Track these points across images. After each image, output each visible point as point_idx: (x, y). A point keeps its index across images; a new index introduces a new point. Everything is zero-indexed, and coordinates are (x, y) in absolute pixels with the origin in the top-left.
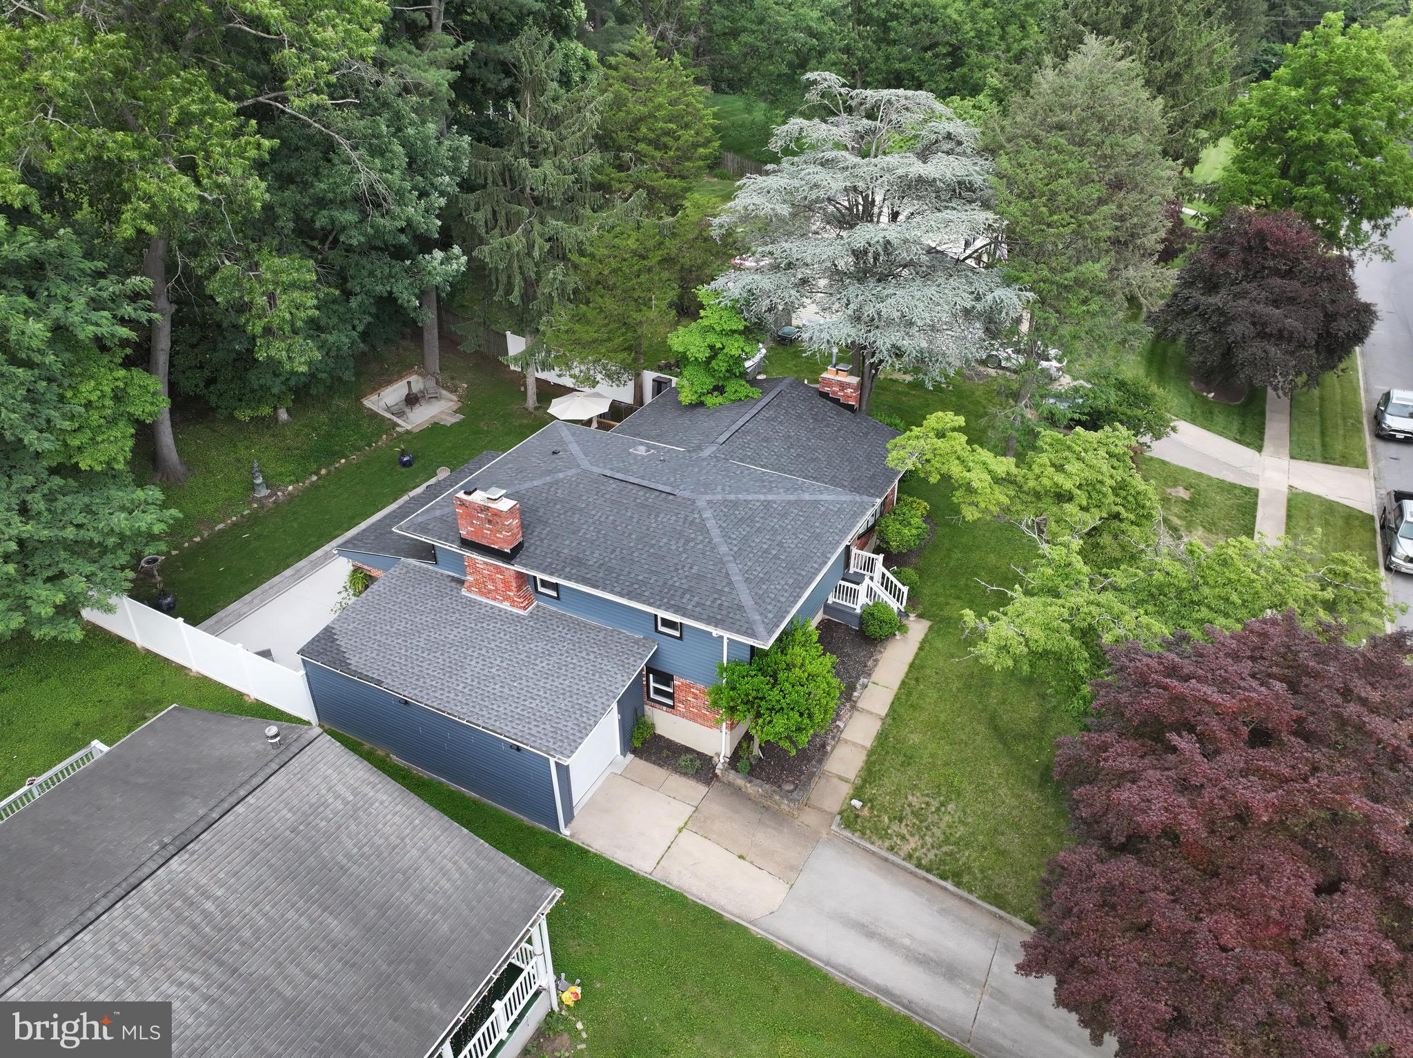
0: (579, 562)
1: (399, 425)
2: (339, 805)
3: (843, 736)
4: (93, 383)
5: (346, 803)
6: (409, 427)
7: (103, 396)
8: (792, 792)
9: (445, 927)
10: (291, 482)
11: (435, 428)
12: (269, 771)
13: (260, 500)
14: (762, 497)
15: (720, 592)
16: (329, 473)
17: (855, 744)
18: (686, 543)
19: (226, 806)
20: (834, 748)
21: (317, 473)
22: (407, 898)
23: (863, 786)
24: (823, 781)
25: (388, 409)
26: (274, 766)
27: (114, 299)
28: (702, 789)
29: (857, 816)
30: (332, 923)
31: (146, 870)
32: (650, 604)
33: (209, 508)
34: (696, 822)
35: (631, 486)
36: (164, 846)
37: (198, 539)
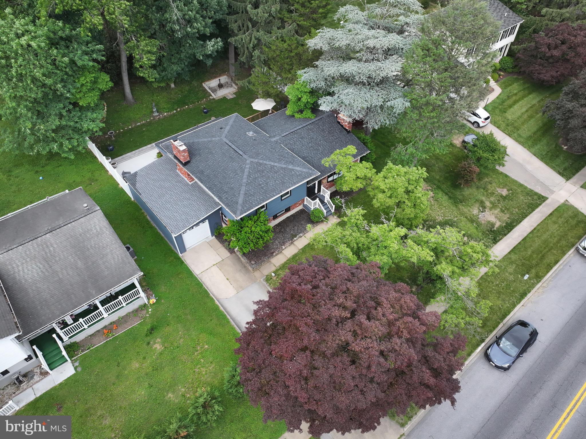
0: (202, 172)
1: (211, 96)
2: (95, 231)
3: (283, 251)
4: (84, 78)
5: (97, 231)
6: (215, 97)
7: (87, 82)
8: (253, 264)
9: (107, 273)
10: (166, 112)
11: (224, 99)
12: (81, 216)
13: (154, 117)
14: (272, 164)
15: (235, 196)
16: (180, 110)
17: (285, 255)
18: (235, 175)
19: (66, 223)
20: (276, 255)
21: (176, 110)
22: (101, 262)
23: (279, 270)
24: (268, 264)
25: (210, 88)
26: (83, 216)
27: (93, 51)
28: (228, 254)
29: (271, 279)
30: (79, 262)
31: (40, 235)
32: (213, 194)
33: (138, 116)
34: (220, 265)
35: (231, 149)
36: (48, 229)
37: (130, 127)
